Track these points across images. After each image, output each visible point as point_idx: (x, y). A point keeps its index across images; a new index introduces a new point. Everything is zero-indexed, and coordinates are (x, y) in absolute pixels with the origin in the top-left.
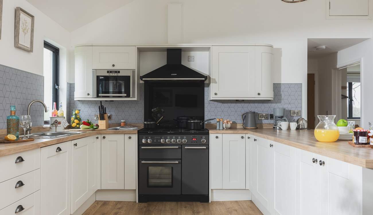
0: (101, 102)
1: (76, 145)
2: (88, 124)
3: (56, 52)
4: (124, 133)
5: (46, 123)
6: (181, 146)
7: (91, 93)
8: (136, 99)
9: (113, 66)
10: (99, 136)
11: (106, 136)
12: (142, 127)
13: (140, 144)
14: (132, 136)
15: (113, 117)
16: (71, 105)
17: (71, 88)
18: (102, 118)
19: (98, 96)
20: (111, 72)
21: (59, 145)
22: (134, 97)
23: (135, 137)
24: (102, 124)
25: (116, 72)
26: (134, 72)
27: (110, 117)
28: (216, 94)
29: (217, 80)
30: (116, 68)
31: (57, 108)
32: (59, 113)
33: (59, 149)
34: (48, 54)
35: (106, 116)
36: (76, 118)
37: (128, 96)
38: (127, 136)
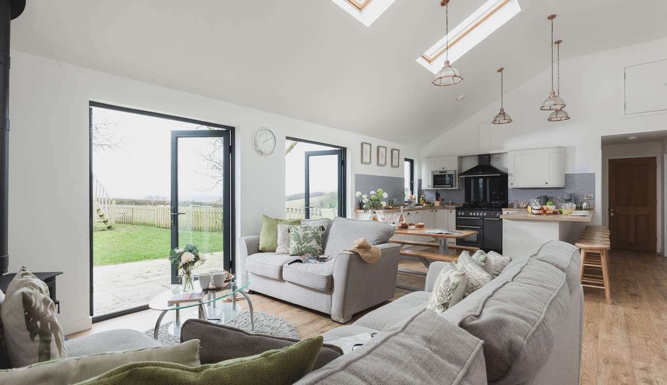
0: (437, 190)
1: (417, 213)
2: (428, 203)
3: (412, 162)
4: (448, 209)
5: (406, 202)
6: (483, 217)
7: (430, 185)
8: (457, 188)
9: (443, 168)
10: (434, 210)
11: (438, 210)
12: (462, 205)
13: (457, 215)
14: (452, 210)
15: (445, 199)
16: (420, 192)
17: (420, 181)
18: (437, 199)
19: (434, 187)
20: (442, 172)
21: (409, 212)
22: (455, 186)
23: (454, 211)
24: (437, 204)
25: (445, 172)
26: (455, 171)
27: (443, 200)
28: (512, 184)
29: (513, 174)
30: (445, 170)
31: (412, 195)
32: (413, 196)
33: (409, 213)
34: (407, 164)
35: (440, 198)
36: (423, 200)
37: (452, 186)
38: (449, 211)
